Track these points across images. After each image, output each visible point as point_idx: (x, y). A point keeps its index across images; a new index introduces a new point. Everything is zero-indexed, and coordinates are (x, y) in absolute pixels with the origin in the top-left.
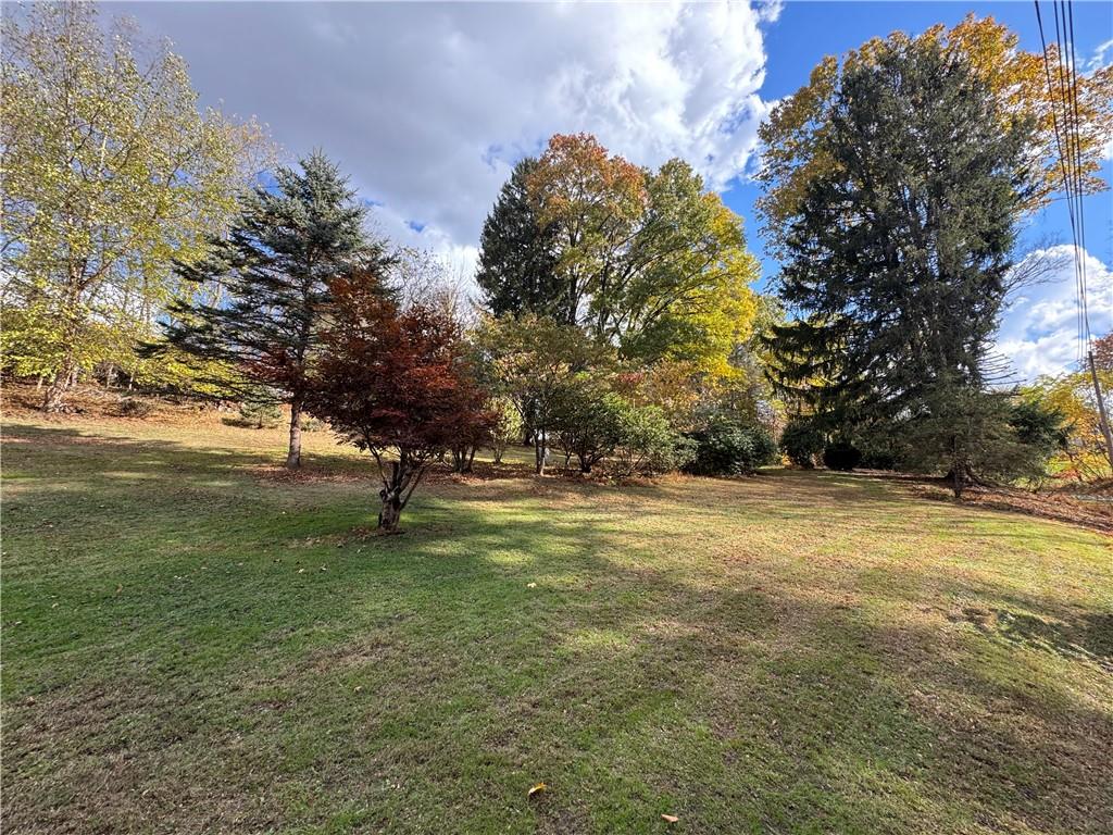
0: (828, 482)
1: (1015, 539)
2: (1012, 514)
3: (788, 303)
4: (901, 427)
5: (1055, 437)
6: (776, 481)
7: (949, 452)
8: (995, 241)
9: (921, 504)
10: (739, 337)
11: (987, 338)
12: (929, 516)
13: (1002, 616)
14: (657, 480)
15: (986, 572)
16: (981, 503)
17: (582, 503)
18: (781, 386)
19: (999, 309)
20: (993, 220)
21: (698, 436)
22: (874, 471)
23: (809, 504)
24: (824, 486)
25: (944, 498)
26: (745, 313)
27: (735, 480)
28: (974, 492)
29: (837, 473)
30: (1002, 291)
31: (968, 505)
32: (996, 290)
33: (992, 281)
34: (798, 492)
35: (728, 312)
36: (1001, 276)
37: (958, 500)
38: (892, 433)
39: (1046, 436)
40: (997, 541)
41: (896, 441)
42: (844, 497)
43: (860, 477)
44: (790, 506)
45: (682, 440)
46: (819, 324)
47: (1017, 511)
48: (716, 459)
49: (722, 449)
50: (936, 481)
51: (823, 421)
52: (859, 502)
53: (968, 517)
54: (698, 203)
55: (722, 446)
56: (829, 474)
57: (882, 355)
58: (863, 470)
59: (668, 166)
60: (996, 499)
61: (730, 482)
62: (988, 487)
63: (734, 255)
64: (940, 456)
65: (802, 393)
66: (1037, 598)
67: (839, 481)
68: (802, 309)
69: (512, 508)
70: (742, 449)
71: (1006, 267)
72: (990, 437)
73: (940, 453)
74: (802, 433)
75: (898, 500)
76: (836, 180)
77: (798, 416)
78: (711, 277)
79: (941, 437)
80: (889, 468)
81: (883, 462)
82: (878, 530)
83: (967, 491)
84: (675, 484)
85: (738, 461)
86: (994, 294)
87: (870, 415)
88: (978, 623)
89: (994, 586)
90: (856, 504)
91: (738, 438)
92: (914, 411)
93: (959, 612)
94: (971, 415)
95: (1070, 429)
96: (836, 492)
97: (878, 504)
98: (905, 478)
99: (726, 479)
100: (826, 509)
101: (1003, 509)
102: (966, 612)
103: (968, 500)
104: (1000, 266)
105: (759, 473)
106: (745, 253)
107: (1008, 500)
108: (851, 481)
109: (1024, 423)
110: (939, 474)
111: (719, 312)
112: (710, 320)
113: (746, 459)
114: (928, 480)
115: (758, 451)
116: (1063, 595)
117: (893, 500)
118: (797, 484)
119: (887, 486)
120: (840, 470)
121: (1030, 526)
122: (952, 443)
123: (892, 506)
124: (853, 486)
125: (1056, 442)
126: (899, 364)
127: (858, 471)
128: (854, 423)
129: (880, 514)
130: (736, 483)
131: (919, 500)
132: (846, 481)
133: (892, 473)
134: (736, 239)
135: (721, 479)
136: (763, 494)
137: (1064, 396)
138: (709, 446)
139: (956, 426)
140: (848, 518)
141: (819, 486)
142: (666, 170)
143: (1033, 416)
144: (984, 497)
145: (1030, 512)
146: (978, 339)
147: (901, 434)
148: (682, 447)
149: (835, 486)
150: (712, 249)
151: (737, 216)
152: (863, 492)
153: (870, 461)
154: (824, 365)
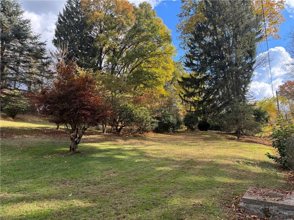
0: (200, 135)
1: (251, 149)
2: (252, 143)
3: (187, 68)
4: (223, 116)
5: (265, 119)
6: (183, 135)
7: (236, 124)
8: (251, 54)
9: (228, 141)
10: (168, 78)
11: (248, 86)
12: (230, 144)
13: (244, 162)
14: (145, 135)
15: (242, 155)
16: (244, 140)
17: (125, 143)
18: (184, 100)
19: (252, 76)
20: (251, 47)
21: (158, 118)
22: (214, 131)
23: (196, 142)
24: (199, 136)
25: (234, 139)
26: (170, 69)
27: (170, 134)
28: (243, 137)
29: (202, 132)
30: (253, 70)
31: (241, 141)
32: (251, 70)
33: (250, 67)
34: (192, 138)
35: (164, 68)
36: (253, 65)
37: (238, 140)
38: (220, 118)
39: (262, 119)
40: (246, 149)
41: (221, 121)
42: (206, 139)
43: (210, 133)
44: (190, 142)
45: (153, 120)
46: (198, 77)
47: (253, 142)
48: (164, 127)
49: (166, 123)
50: (232, 134)
51: (198, 113)
52: (211, 141)
53: (240, 144)
54: (154, 22)
55: (166, 122)
56: (200, 132)
57: (218, 90)
58: (210, 131)
59: (142, 4)
60: (248, 139)
61: (169, 135)
62: (247, 136)
63: (168, 46)
64: (234, 125)
65: (191, 103)
66: (251, 159)
67: (204, 134)
68: (192, 71)
69: (103, 145)
70: (173, 123)
71: (254, 62)
72: (247, 119)
73: (234, 124)
74: (191, 117)
75: (222, 140)
76: (205, 23)
77: (190, 111)
78: (158, 54)
79: (234, 119)
80: (219, 130)
81: (217, 128)
82: (217, 148)
83: (241, 137)
84: (151, 136)
85: (171, 127)
86: (250, 71)
87: (214, 111)
88: (239, 163)
89: (243, 157)
90: (210, 141)
91: (172, 119)
92: (227, 110)
93: (235, 161)
94: (242, 112)
95: (269, 117)
96: (203, 138)
97: (216, 141)
98: (224, 133)
99: (167, 134)
100: (202, 143)
101: (250, 142)
102: (237, 161)
103: (241, 139)
104: (252, 62)
105: (177, 132)
106: (171, 45)
107: (252, 139)
108: (208, 134)
109: (257, 114)
110: (233, 132)
111: (161, 68)
112: (157, 71)
113: (173, 127)
114: (230, 134)
115: (177, 124)
116: (257, 159)
117: (220, 140)
118: (191, 136)
119: (219, 136)
120: (203, 131)
121: (255, 146)
122: (237, 121)
123: (220, 142)
124: (208, 136)
125: (265, 121)
126: (223, 93)
127: (209, 131)
128: (208, 114)
129: (217, 144)
130: (171, 136)
131: (227, 140)
132: (206, 135)
133: (220, 132)
134: (168, 39)
135: (166, 134)
136: (181, 139)
137: (270, 105)
138: (162, 122)
139: (238, 116)
140: (208, 145)
141: (198, 136)
142: (141, 6)
143: (259, 113)
144: (246, 139)
145: (256, 143)
146: (245, 86)
147: (223, 118)
148: (153, 122)
149: (203, 136)
150: (160, 43)
151: (169, 30)
152: (211, 138)
153: (212, 128)
154: (199, 92)
